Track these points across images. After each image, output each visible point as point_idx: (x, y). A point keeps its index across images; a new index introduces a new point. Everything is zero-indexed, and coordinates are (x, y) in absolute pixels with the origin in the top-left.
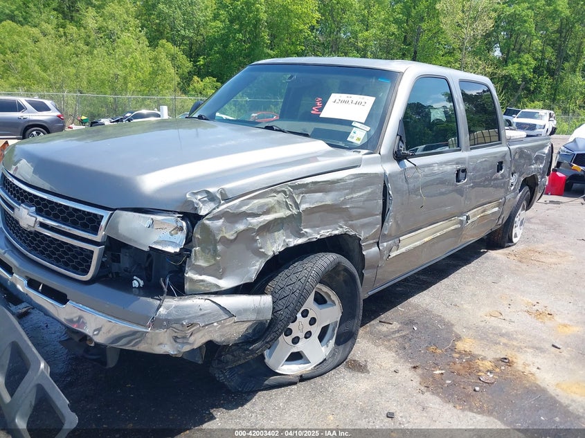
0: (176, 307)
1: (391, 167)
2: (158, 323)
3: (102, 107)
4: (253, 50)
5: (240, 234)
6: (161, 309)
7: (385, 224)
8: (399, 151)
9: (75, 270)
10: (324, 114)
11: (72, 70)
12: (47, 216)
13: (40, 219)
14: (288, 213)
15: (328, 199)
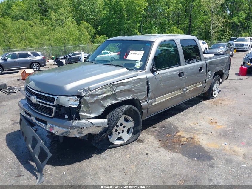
0: (77, 123)
1: (150, 75)
2: (72, 128)
3: (60, 51)
4: (120, 22)
5: (95, 101)
6: (73, 124)
7: (149, 94)
8: (153, 69)
9: (49, 114)
10: (127, 59)
11: (47, 38)
12: (40, 99)
13: (38, 100)
14: (111, 93)
15: (126, 88)
